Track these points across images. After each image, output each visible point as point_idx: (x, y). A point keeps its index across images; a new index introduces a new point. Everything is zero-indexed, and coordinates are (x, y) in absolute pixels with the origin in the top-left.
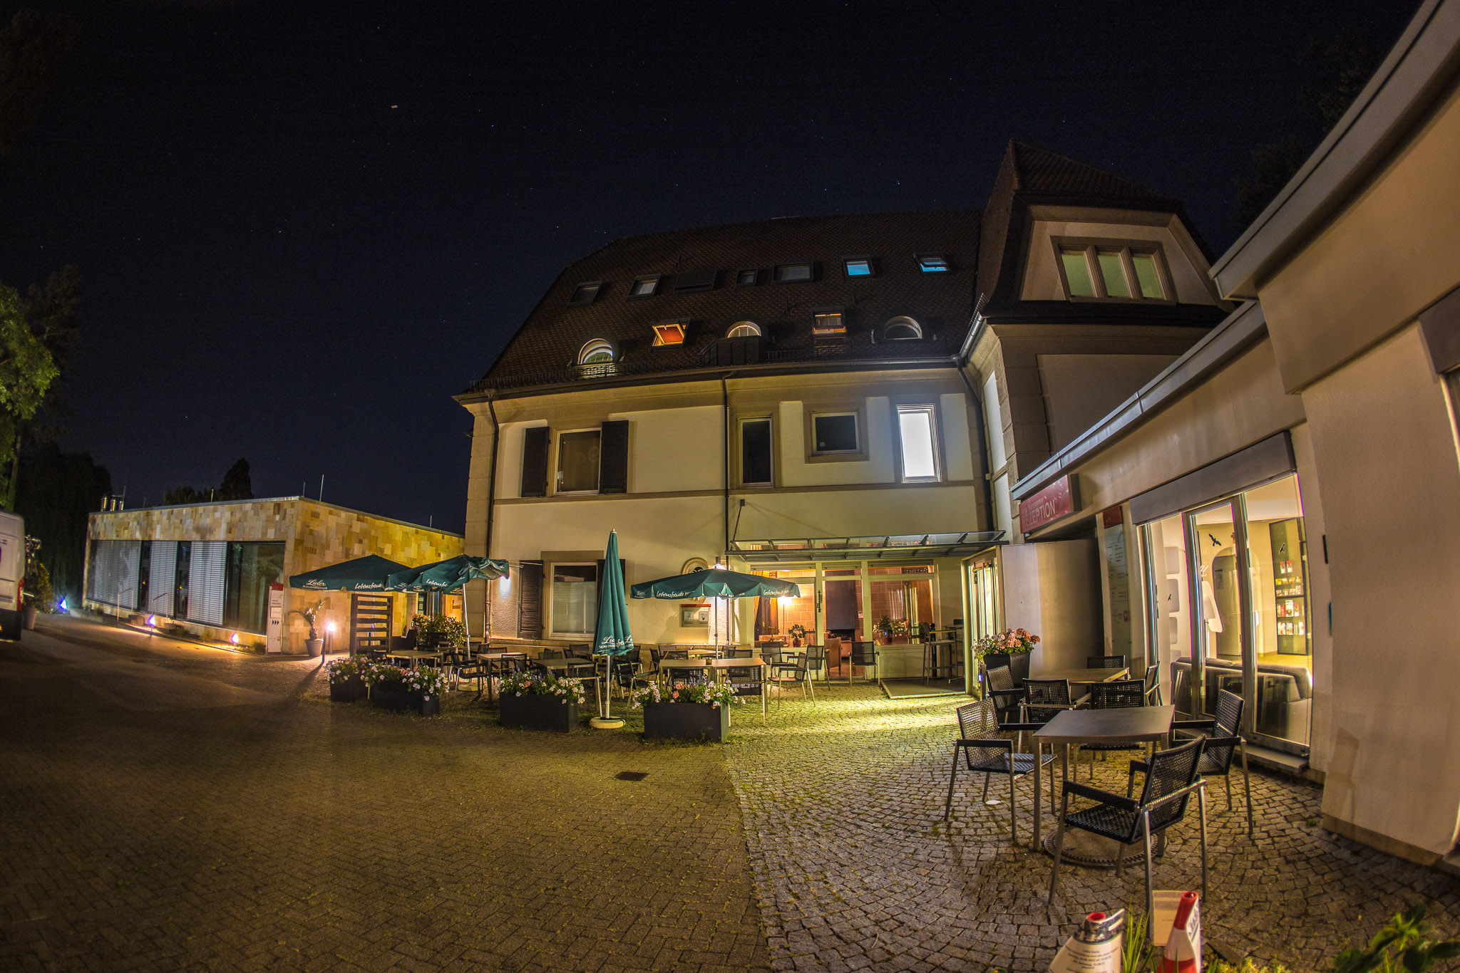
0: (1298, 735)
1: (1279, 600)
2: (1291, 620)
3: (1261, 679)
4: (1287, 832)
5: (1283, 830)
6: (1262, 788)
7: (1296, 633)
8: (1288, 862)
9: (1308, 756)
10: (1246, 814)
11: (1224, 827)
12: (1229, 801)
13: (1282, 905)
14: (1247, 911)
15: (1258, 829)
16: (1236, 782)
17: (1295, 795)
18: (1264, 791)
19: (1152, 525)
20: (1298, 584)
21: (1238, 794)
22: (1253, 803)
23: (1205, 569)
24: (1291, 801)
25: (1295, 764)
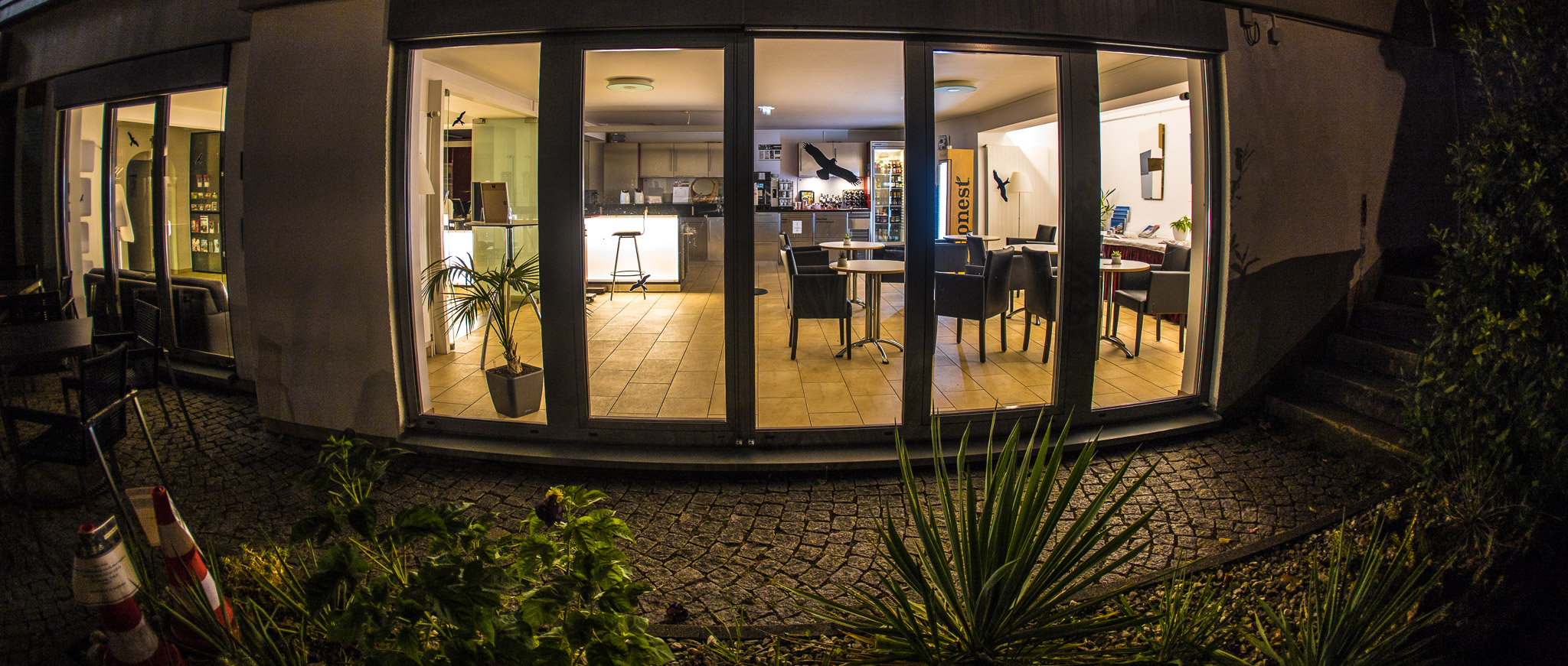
0: (223, 350)
1: (195, 215)
2: (206, 236)
3: (175, 292)
4: (233, 439)
5: (229, 438)
6: (196, 403)
7: (211, 250)
8: (243, 466)
9: (235, 367)
10: (187, 428)
11: (170, 443)
12: (167, 418)
13: (253, 503)
14: (224, 515)
15: (203, 440)
16: (169, 399)
17: (231, 405)
18: (199, 405)
19: (74, 111)
20: (214, 200)
21: (173, 410)
22: (192, 417)
23: (120, 170)
24: (228, 412)
25: (224, 376)
